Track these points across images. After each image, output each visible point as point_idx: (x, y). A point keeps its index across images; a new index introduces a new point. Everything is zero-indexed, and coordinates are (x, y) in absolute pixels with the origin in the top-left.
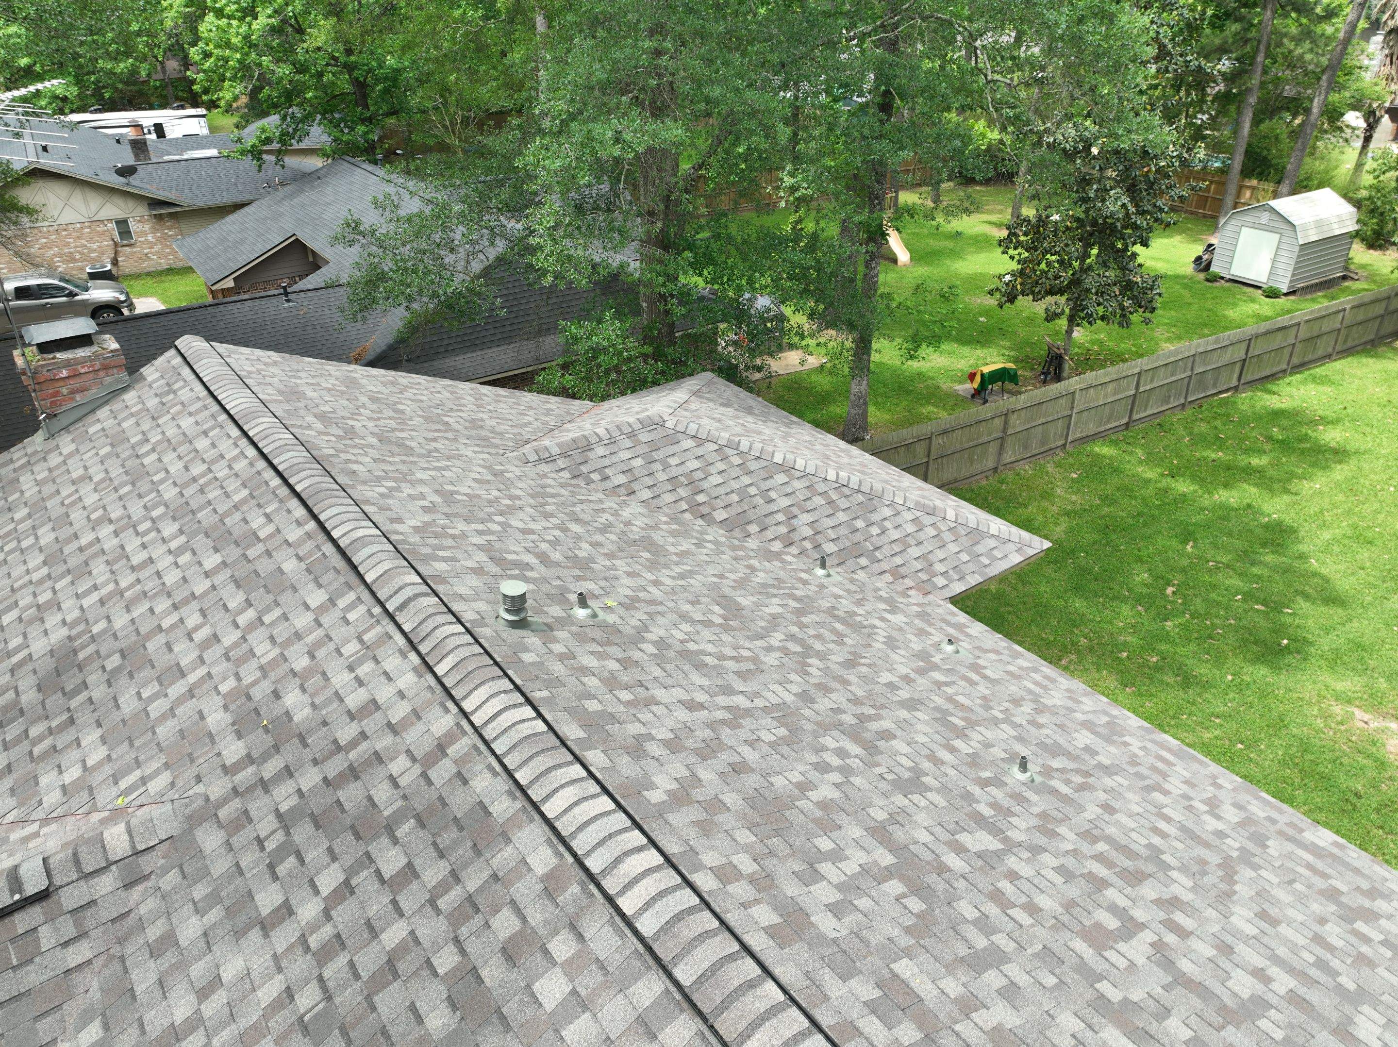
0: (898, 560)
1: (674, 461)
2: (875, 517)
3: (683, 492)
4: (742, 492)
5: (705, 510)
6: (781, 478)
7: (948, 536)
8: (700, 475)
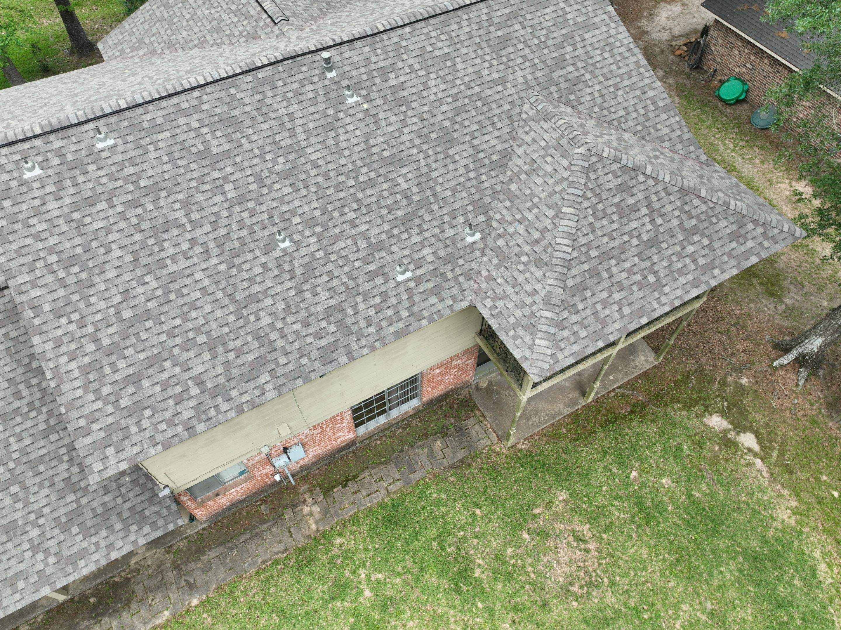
0: (500, 280)
1: (549, 159)
2: (532, 267)
3: (526, 168)
4: (533, 195)
5: (516, 180)
6: (550, 213)
7: (527, 311)
8: (541, 173)
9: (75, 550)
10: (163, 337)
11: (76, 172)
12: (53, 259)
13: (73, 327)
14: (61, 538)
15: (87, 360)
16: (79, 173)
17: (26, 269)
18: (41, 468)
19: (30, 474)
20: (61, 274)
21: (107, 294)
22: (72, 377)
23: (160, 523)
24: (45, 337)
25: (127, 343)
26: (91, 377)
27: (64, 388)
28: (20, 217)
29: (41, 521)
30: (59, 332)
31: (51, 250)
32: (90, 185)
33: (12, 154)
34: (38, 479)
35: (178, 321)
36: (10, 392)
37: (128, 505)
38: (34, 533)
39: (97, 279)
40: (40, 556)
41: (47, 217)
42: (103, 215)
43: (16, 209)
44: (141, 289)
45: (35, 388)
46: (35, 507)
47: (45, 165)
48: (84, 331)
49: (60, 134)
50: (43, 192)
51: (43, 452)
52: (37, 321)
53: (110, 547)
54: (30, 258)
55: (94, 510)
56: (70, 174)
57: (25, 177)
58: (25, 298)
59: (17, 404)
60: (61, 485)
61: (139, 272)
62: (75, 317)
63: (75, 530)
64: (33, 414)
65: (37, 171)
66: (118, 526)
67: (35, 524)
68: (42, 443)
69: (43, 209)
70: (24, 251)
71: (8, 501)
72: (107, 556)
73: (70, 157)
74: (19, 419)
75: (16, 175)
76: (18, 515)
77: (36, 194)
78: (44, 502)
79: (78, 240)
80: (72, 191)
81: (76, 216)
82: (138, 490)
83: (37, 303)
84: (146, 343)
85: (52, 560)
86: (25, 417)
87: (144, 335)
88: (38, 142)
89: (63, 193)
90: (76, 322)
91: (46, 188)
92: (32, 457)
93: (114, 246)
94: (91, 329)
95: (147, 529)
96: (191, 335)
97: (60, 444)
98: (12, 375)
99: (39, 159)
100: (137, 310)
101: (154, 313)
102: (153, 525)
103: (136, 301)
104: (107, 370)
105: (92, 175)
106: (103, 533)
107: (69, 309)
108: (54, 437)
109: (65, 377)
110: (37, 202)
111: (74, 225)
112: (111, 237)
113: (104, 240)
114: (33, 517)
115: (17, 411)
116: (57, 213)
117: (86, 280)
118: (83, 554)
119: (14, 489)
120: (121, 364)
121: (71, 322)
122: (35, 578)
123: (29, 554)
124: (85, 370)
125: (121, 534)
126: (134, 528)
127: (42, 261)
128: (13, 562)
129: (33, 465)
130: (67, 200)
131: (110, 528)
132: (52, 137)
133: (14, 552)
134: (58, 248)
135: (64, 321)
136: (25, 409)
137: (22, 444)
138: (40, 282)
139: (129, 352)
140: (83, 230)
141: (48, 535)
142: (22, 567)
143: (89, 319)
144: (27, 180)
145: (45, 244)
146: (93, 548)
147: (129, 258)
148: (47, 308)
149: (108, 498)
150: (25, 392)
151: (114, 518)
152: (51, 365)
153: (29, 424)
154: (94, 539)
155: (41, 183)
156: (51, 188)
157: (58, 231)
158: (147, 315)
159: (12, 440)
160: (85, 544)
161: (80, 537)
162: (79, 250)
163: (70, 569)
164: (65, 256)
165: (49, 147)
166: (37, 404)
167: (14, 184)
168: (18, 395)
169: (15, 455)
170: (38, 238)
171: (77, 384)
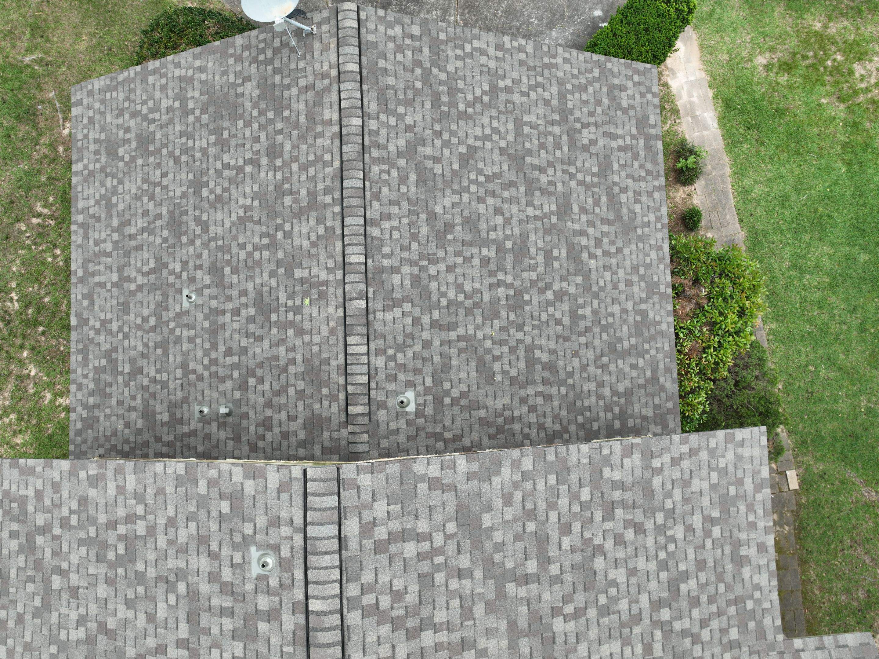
9: (91, 356)
10: (20, 609)
11: (240, 624)
12: (141, 528)
13: (65, 512)
14: (103, 349)
15: (31, 509)
16: (237, 626)
17: (140, 491)
18: (159, 351)
19: (159, 339)
20: (122, 529)
21: (83, 571)
22: (22, 486)
23: (79, 439)
24: (66, 476)
25: (31, 563)
26: (15, 505)
27: (15, 472)
28: (203, 515)
29: (120, 336)
30: (65, 494)
31: (151, 531)
32: (215, 630)
33: (292, 548)
34: (151, 344)
35: (28, 638)
36: (235, 345)
37: (102, 419)
38: (115, 326)
39: (102, 570)
40: (98, 325)
41: (192, 549)
42: (171, 624)
43: (214, 513)
44: (74, 616)
45: (229, 373)
46: (132, 334)
47: (262, 585)
48: (56, 523)
49: (302, 633)
50: (226, 562)
51: (171, 358)
52: (83, 474)
53: (80, 387)
54: (150, 501)
55: (110, 385)
56: (239, 612)
57: (253, 549)
58: (110, 474)
59: (222, 348)
60: (139, 364)
61: (92, 625)
62: (74, 520)
63: (104, 362)
64: (206, 362)
65: (255, 570)
66: (91, 400)
67: (120, 329)
68: (179, 360)
69: (203, 549)
70: (161, 498)
71: (145, 313)
72: (75, 381)
73: (263, 627)
74: (207, 345)
75: (259, 537)
76: (132, 317)
77: (226, 552)
78: (132, 344)
79: (151, 573)
80: (215, 602)
81: (182, 588)
82: (108, 433)
83: (101, 484)
84: (22, 585)
85: (92, 334)
86: (206, 353)
87: (30, 587)
88: (299, 595)
89: (216, 587)
90: (68, 519)
91: (229, 569)
92: (171, 346)
93: (130, 614)
94: (57, 531)
95: (79, 425)
96: (10, 642)
97: (171, 376)
98: (250, 353)
99: (274, 582)
100: (55, 595)
101: (45, 615)
102: (79, 433)
103: (64, 602)
104: (15, 526)
105: (226, 643)
106: (92, 386)
107: (83, 516)
108: (179, 373)
109: (24, 478)
110: (214, 547)
111: (172, 578)
112: (142, 616)
113: (141, 605)
114: (126, 329)
115: (214, 346)
116: (193, 564)
117: (106, 556)
118: (85, 363)
119: (153, 321)
120: (14, 545)
121: (71, 512)
122: (85, 316)
123: (103, 317)
124: (22, 501)
125: (85, 402)
126: (85, 414)
127: (143, 514)
128: (103, 302)
129: (164, 345)
130: (204, 588)
131: (91, 394)
132: (301, 619)
133: (109, 304)
134: (150, 540)
135: (74, 505)
136: (214, 355)
137: (185, 340)
138: (120, 498)
139: (21, 560)
140: (162, 587)
141: (109, 337)
142: (97, 308)
143: (66, 535)
144: (248, 549)
145: (160, 529)
146: (85, 372)
147: (111, 624)
148: (92, 493)
149: (114, 401)
150: (230, 360)
151: (98, 400)
152: (39, 469)
153: (199, 354)
154: (91, 375)
155: (238, 566)
156: (227, 575)
157: (171, 552)
158: (47, 606)
159: (192, 332)
160: (91, 366)
161: (97, 365)
162: (140, 566)
163: (80, 346)
164: (139, 544)
165: (287, 607)
166: (214, 368)
167: (248, 529)
168: (229, 352)
169: (178, 332)
170: (171, 522)
171: (14, 488)
